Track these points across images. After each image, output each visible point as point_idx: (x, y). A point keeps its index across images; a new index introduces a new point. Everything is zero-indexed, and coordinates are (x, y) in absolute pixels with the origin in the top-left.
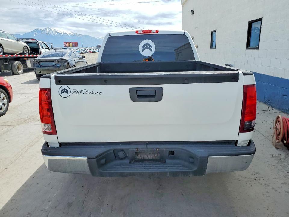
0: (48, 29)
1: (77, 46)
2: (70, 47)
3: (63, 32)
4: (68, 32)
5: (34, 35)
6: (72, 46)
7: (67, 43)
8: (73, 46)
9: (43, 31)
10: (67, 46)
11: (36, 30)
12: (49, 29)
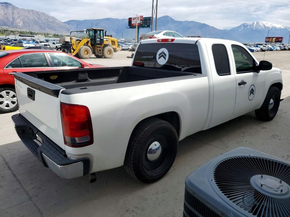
0: (255, 23)
1: (281, 42)
2: (272, 42)
3: (271, 26)
4: (278, 26)
5: (240, 30)
6: (274, 41)
7: (269, 38)
8: (276, 42)
9: (249, 25)
10: (268, 42)
11: (243, 25)
12: (257, 23)
